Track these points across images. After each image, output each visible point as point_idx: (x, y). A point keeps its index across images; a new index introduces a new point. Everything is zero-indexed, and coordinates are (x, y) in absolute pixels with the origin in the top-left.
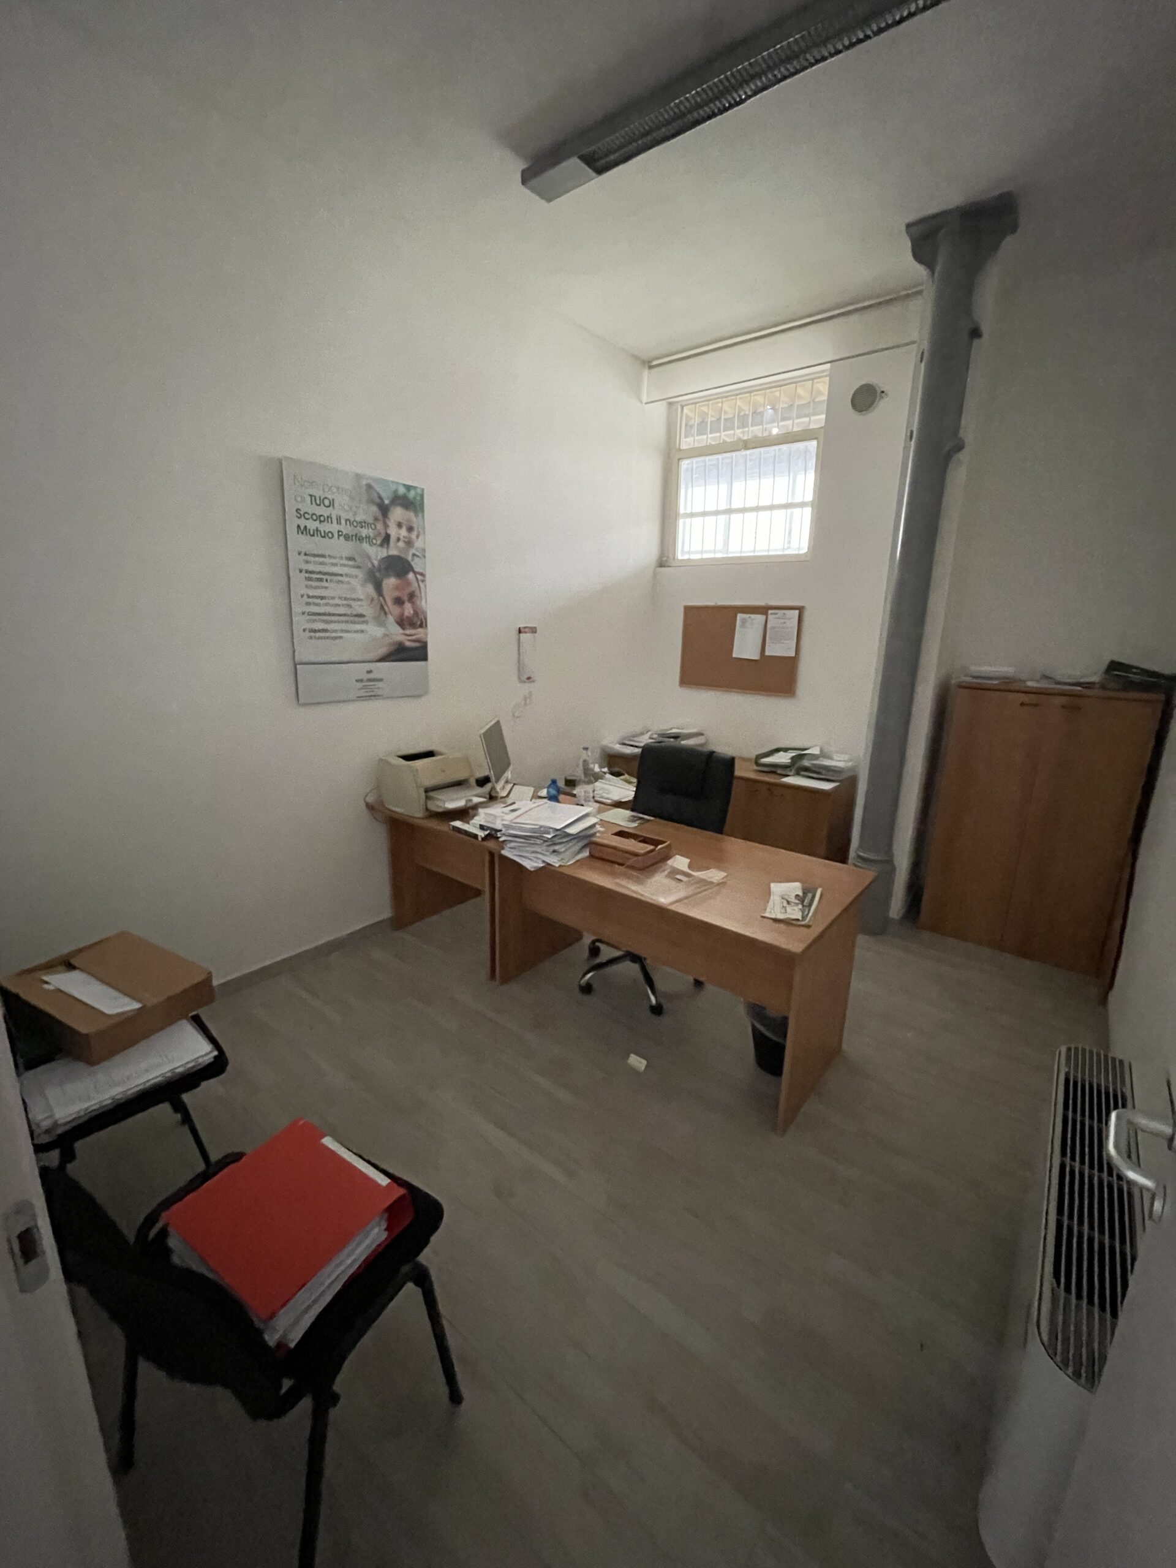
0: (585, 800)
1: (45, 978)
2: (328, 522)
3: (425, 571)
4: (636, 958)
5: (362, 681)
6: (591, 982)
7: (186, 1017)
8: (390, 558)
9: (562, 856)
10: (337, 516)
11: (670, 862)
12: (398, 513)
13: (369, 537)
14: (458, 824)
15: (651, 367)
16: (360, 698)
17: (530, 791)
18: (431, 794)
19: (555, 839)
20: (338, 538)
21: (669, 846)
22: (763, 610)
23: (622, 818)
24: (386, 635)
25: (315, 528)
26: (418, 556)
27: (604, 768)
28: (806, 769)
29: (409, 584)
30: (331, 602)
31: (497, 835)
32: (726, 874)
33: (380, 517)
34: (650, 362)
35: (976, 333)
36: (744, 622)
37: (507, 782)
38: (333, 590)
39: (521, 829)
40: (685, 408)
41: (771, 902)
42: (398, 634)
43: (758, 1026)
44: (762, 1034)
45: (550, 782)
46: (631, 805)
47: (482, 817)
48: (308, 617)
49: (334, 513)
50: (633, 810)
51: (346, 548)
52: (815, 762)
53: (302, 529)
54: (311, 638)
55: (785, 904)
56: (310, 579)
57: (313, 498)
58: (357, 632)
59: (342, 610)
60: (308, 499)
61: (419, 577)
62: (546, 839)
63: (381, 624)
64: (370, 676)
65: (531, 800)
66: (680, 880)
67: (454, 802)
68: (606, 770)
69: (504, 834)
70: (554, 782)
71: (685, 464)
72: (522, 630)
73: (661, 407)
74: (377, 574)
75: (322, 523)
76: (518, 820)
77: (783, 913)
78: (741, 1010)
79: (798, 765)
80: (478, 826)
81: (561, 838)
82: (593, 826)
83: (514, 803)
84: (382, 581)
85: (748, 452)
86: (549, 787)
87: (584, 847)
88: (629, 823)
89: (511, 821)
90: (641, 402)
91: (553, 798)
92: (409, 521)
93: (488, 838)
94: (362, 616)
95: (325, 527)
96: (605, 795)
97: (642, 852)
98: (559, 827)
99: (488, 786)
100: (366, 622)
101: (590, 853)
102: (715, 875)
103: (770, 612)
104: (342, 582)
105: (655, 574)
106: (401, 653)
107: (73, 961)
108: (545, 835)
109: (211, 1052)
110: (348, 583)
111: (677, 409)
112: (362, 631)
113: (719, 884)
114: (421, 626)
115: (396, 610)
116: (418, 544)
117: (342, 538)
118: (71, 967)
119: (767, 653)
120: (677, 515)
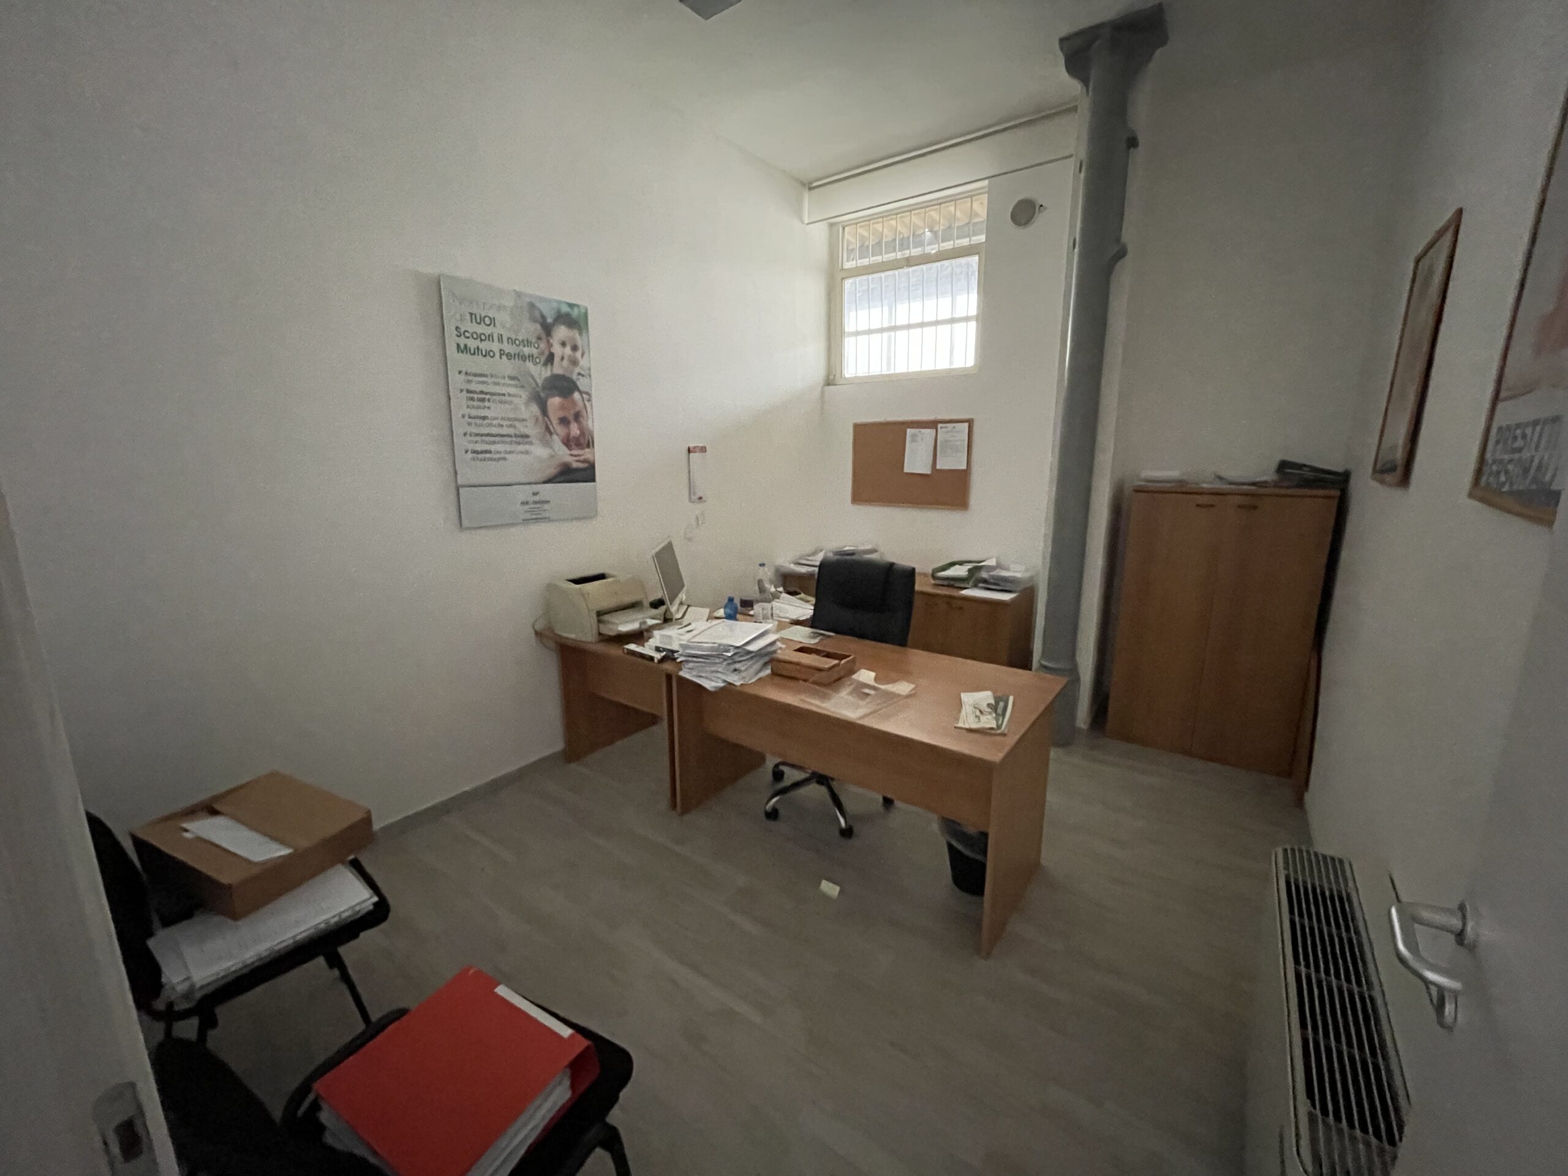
0: (763, 619)
1: (185, 825)
2: (489, 340)
3: (591, 390)
4: (822, 779)
5: (527, 503)
6: (777, 807)
7: (343, 862)
8: (555, 378)
9: (744, 674)
10: (499, 334)
11: (854, 677)
12: (562, 332)
13: (532, 356)
14: (632, 647)
15: (810, 189)
16: (526, 521)
17: (706, 611)
18: (606, 618)
19: (735, 657)
20: (501, 358)
21: (853, 659)
22: (933, 424)
23: (803, 635)
24: (552, 456)
25: (476, 347)
26: (583, 376)
27: (779, 587)
28: (985, 581)
29: (574, 403)
30: (495, 422)
31: (673, 655)
32: (914, 686)
33: (543, 336)
34: (811, 183)
35: (1133, 142)
36: (914, 436)
37: (681, 603)
38: (494, 411)
39: (699, 649)
40: (846, 228)
41: (963, 713)
42: (564, 455)
43: (954, 843)
44: (958, 851)
45: (727, 601)
46: (812, 623)
47: (657, 639)
48: (470, 438)
49: (496, 331)
50: (812, 627)
51: (507, 367)
52: (992, 573)
53: (462, 349)
54: (474, 459)
55: (978, 713)
56: (472, 399)
57: (473, 316)
58: (521, 453)
59: (505, 431)
60: (468, 317)
61: (585, 396)
62: (725, 658)
63: (547, 444)
64: (537, 498)
65: (707, 621)
66: (868, 695)
67: (627, 625)
68: (781, 589)
69: (681, 655)
70: (731, 600)
71: (848, 284)
72: (691, 449)
73: (822, 227)
74: (542, 395)
75: (483, 342)
76: (697, 639)
77: (977, 722)
78: (935, 827)
79: (976, 577)
80: (654, 649)
81: (741, 656)
82: (773, 643)
83: (690, 624)
84: (547, 400)
85: (911, 269)
86: (725, 607)
87: (765, 664)
88: (808, 639)
89: (688, 641)
90: (803, 223)
91: (731, 617)
92: (573, 339)
93: (665, 660)
94: (527, 436)
95: (484, 346)
96: (782, 614)
97: (827, 666)
98: (738, 645)
99: (663, 609)
100: (531, 443)
101: (772, 671)
102: (903, 688)
103: (940, 426)
104: (505, 402)
105: (823, 393)
106: (567, 474)
107: (217, 807)
108: (724, 653)
109: (371, 897)
110: (511, 402)
111: (838, 231)
112: (527, 452)
113: (907, 697)
114: (588, 446)
115: (560, 430)
116: (583, 362)
117: (504, 357)
118: (214, 812)
119: (938, 467)
120: (842, 333)
